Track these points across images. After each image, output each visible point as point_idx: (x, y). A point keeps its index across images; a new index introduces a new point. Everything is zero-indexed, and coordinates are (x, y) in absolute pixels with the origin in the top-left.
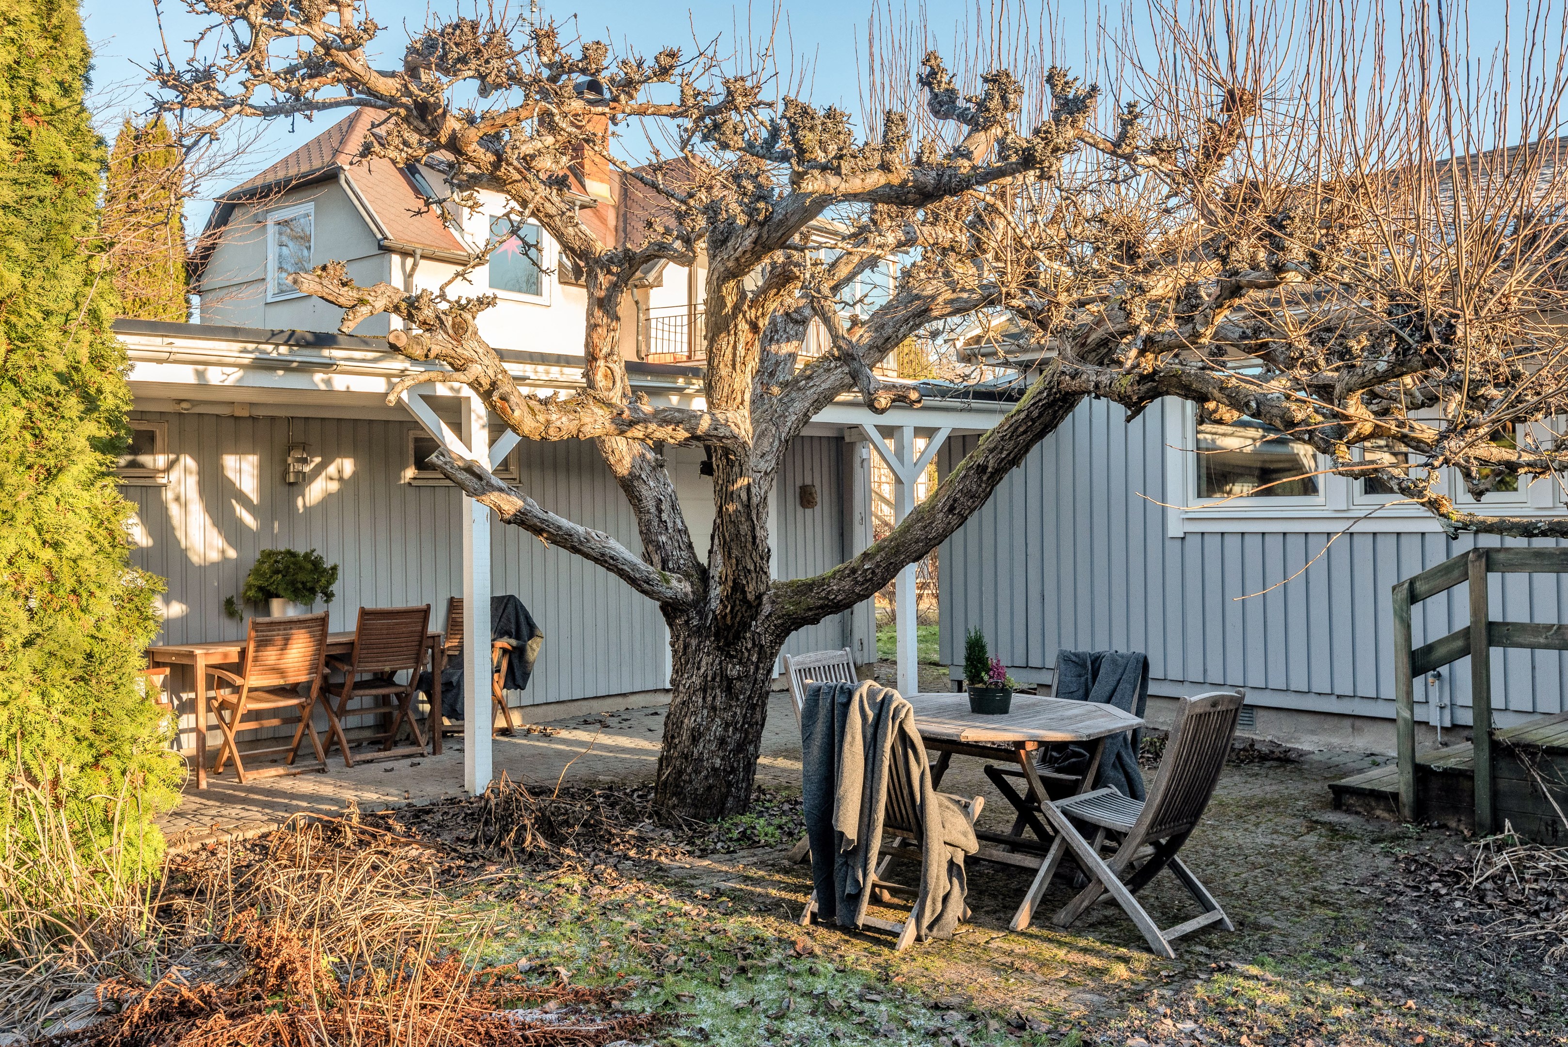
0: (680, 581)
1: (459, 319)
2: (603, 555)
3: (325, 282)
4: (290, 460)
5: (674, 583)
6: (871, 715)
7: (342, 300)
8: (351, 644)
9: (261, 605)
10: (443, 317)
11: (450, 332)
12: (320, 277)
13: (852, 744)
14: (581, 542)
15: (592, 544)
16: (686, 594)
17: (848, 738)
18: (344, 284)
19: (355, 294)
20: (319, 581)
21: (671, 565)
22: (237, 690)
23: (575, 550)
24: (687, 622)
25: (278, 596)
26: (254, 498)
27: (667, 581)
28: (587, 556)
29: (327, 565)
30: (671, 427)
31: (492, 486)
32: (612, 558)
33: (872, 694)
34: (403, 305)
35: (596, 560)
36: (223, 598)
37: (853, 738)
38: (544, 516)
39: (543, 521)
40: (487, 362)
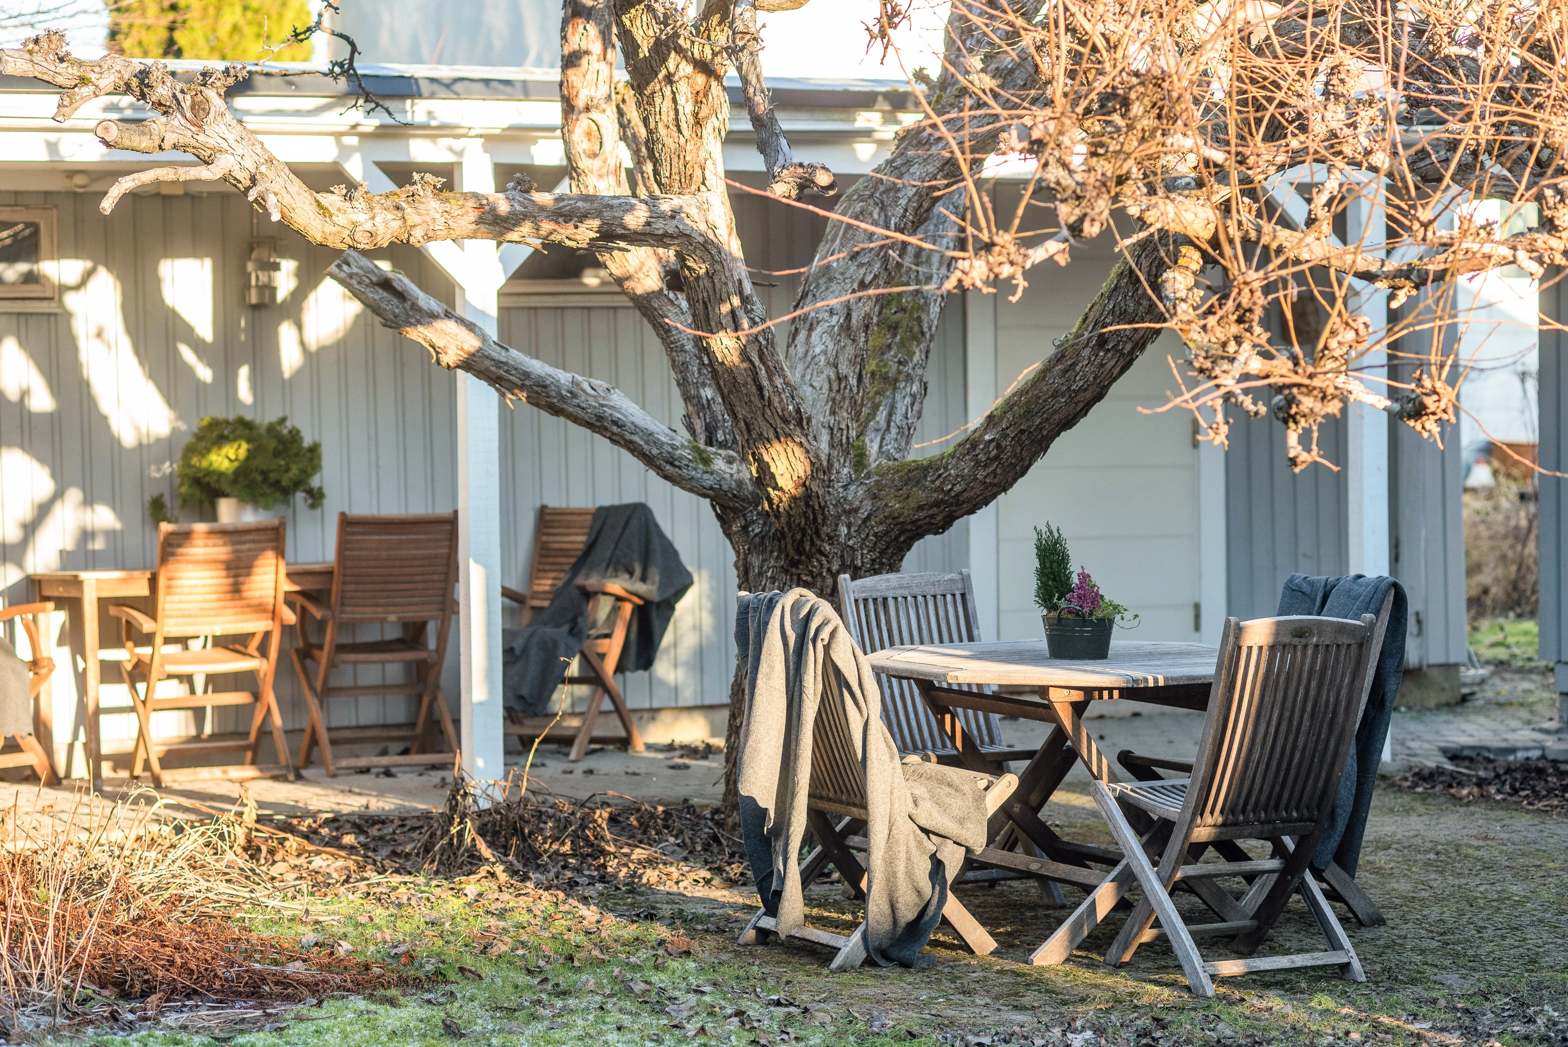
0: (730, 461)
1: (199, 98)
2: (600, 418)
3: (37, 58)
4: (250, 266)
5: (719, 464)
6: (792, 636)
7: (60, 80)
8: (328, 574)
9: (206, 504)
10: (180, 96)
11: (189, 115)
12: (30, 52)
13: (769, 676)
14: (562, 398)
15: (582, 400)
16: (740, 483)
17: (763, 668)
18: (62, 60)
19: (75, 71)
20: (288, 470)
21: (720, 436)
22: (148, 639)
23: (557, 411)
24: (745, 528)
25: (226, 495)
26: (205, 330)
27: (706, 461)
28: (576, 420)
29: (307, 442)
30: (571, 225)
31: (419, 310)
32: (615, 423)
33: (796, 607)
34: (135, 82)
35: (588, 425)
36: (147, 498)
37: (772, 668)
38: (502, 356)
39: (499, 364)
40: (241, 152)
